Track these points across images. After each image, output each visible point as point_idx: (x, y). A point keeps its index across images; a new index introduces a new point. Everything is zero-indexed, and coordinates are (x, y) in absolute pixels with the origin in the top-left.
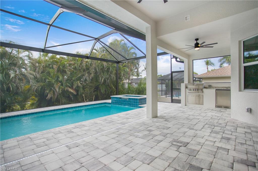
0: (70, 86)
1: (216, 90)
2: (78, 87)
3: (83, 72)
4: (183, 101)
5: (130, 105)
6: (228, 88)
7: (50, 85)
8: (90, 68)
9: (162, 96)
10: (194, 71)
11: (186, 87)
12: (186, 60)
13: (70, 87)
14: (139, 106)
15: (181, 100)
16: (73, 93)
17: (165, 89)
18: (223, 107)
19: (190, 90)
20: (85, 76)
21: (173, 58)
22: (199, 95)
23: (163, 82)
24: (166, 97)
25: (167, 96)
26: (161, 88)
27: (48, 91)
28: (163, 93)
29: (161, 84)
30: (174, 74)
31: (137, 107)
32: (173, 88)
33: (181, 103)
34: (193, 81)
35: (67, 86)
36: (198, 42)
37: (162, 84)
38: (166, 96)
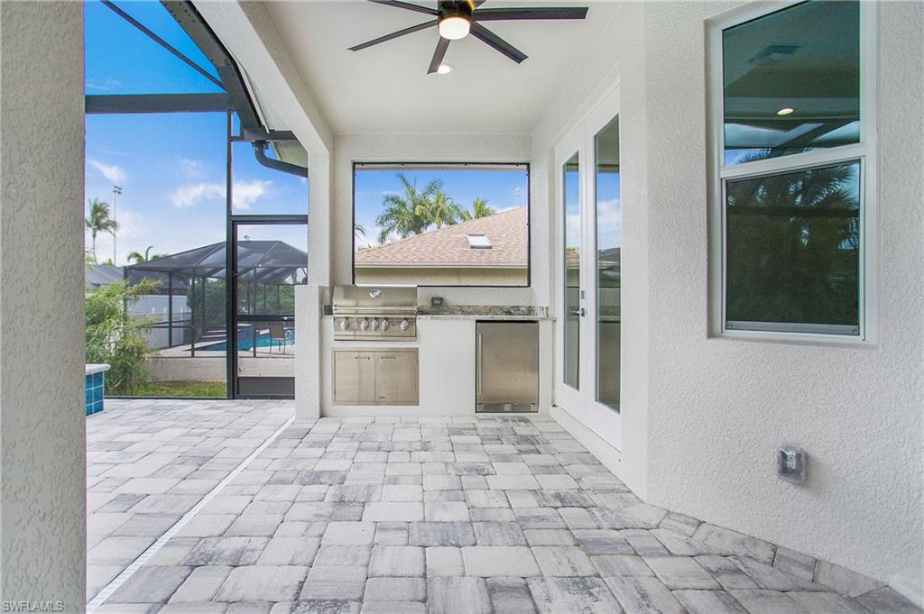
1: (477, 321)
4: (306, 387)
6: (511, 314)
9: (171, 346)
17: (189, 317)
18: (507, 407)
19: (347, 326)
21: (241, 138)
23: (177, 284)
24: (190, 353)
25: (197, 345)
26: (166, 310)
28: (178, 333)
29: (166, 294)
34: (354, 277)
37: (170, 291)
38: (193, 350)
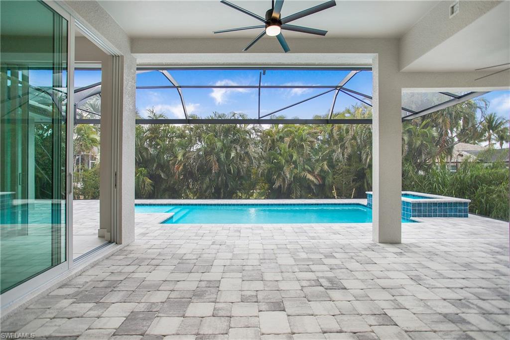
0: (310, 169)
2: (322, 170)
3: (334, 144)
7: (279, 168)
8: (344, 137)
13: (309, 172)
14: (411, 218)
16: (313, 181)
20: (335, 152)
27: (275, 177)
35: (304, 169)
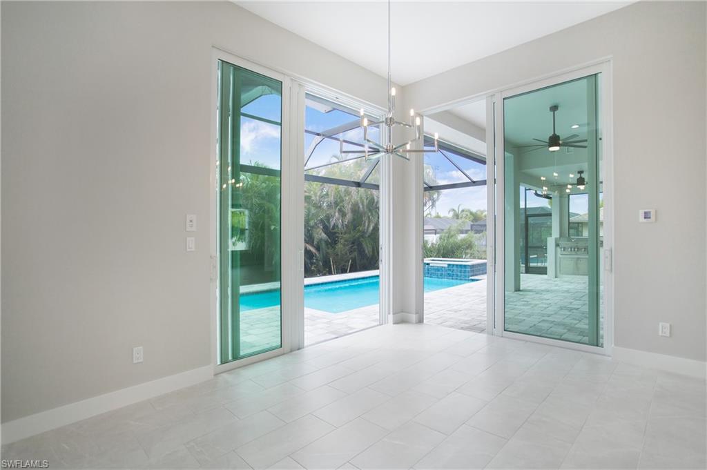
3: (328, 208)
4: (551, 270)
5: (450, 276)
8: (343, 201)
10: (570, 211)
11: (557, 245)
12: (555, 194)
14: (471, 278)
15: (546, 268)
19: (564, 250)
20: (333, 218)
22: (578, 258)
30: (531, 220)
31: (466, 280)
32: (529, 245)
33: (546, 274)
36: (583, 175)
